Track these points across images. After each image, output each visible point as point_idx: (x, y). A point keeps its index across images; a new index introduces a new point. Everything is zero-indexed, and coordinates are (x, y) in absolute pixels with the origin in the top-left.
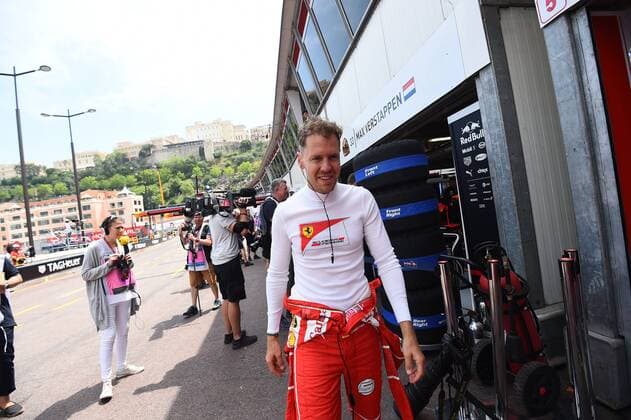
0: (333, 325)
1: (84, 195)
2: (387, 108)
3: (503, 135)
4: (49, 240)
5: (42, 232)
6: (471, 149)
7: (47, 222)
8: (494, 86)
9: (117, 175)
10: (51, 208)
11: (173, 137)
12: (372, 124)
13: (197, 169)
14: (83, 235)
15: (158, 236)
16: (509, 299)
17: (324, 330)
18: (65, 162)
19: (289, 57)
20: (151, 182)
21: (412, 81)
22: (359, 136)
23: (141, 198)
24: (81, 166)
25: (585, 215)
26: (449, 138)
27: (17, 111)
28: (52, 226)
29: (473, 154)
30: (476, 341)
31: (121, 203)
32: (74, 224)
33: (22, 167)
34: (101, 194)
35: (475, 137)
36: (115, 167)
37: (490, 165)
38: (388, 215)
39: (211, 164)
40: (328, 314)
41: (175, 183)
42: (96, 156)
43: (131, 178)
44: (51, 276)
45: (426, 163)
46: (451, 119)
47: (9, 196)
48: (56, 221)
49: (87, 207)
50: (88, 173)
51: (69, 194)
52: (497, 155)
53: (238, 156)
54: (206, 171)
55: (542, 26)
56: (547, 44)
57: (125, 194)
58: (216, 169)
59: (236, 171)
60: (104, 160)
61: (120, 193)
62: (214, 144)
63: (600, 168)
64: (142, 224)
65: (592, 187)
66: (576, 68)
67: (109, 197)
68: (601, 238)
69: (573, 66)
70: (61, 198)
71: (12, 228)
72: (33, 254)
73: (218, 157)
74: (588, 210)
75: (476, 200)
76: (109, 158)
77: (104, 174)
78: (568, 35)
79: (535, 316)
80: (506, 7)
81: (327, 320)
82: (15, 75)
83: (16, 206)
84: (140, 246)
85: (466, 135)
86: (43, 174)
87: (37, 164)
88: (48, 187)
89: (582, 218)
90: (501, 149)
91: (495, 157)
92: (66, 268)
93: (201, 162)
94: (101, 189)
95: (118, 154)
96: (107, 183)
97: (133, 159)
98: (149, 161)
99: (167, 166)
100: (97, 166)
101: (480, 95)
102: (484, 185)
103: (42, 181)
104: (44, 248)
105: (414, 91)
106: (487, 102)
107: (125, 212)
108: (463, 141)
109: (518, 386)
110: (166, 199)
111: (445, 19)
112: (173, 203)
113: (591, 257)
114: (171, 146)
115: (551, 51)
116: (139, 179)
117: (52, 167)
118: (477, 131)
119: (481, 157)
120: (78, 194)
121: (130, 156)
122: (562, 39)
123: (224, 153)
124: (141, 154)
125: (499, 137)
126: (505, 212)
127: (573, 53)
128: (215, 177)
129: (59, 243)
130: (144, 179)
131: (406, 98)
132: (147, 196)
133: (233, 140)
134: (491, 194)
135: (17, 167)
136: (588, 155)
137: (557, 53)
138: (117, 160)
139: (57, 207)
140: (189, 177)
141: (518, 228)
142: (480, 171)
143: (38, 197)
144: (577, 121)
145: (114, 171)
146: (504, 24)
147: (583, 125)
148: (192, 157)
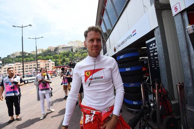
0: (96, 118)
1: (38, 61)
2: (128, 38)
3: (162, 47)
4: (28, 74)
5: (26, 71)
6: (153, 51)
7: (28, 69)
8: (160, 33)
9: (48, 56)
10: (29, 64)
11: (64, 45)
12: (123, 43)
13: (70, 55)
14: (38, 73)
15: (58, 74)
16: (162, 96)
17: (92, 120)
18: (34, 52)
19: (99, 23)
20: (57, 58)
21: (135, 31)
22: (119, 46)
23: (54, 63)
24: (38, 53)
25: (186, 72)
26: (146, 48)
27: (22, 37)
28: (29, 70)
29: (153, 53)
30: (152, 109)
31: (48, 64)
32: (35, 69)
33: (23, 53)
34: (43, 61)
35: (154, 47)
36: (47, 53)
37: (158, 56)
38: (126, 70)
39: (74, 53)
40: (94, 112)
41: (64, 59)
42: (42, 50)
43: (52, 56)
44: (29, 84)
45: (138, 55)
46: (147, 42)
47: (18, 61)
48: (30, 68)
49: (39, 65)
50: (40, 55)
51: (34, 61)
52: (160, 53)
53: (83, 51)
54: (73, 55)
55: (173, 16)
56: (175, 21)
57: (50, 61)
58: (76, 55)
59: (82, 55)
60: (44, 51)
61: (48, 61)
62: (76, 47)
63: (191, 58)
64: (54, 70)
65: (189, 64)
66: (184, 28)
67: (45, 62)
68: (191, 79)
69: (183, 28)
70: (32, 62)
71: (18, 70)
72: (24, 78)
73: (76, 51)
74: (187, 70)
75: (154, 66)
76: (46, 51)
77: (44, 55)
78: (181, 18)
79: (171, 102)
80: (164, 10)
81: (93, 115)
82: (22, 27)
83: (19, 63)
84: (53, 77)
85: (151, 47)
86: (27, 55)
87: (26, 52)
88: (29, 59)
89: (185, 73)
90: (161, 51)
91: (159, 54)
92: (33, 82)
93: (71, 53)
94: (43, 59)
95: (49, 50)
96: (45, 58)
97: (52, 51)
98: (57, 52)
99: (62, 54)
100: (42, 53)
101: (155, 35)
102: (156, 62)
103: (27, 57)
104: (27, 76)
105: (136, 34)
106: (157, 37)
107: (49, 66)
108: (150, 49)
109: (164, 123)
110: (61, 63)
111: (145, 13)
112: (63, 64)
113: (188, 85)
114: (63, 48)
115: (176, 23)
116: (54, 57)
117: (30, 53)
118: (154, 46)
119: (156, 54)
120: (37, 61)
121: (51, 51)
122: (179, 20)
123: (78, 50)
124: (55, 50)
125: (161, 48)
126: (162, 70)
127: (183, 24)
128: (75, 57)
129: (31, 75)
130: (55, 57)
131: (133, 35)
132: (56, 62)
133: (81, 46)
134: (159, 65)
135: (20, 52)
136: (187, 54)
137: (178, 24)
138: (48, 51)
139: (31, 64)
140: (68, 57)
141: (166, 75)
142: (155, 58)
143: (26, 61)
144: (184, 44)
145: (47, 54)
146: (163, 15)
147: (186, 45)
148: (69, 51)
